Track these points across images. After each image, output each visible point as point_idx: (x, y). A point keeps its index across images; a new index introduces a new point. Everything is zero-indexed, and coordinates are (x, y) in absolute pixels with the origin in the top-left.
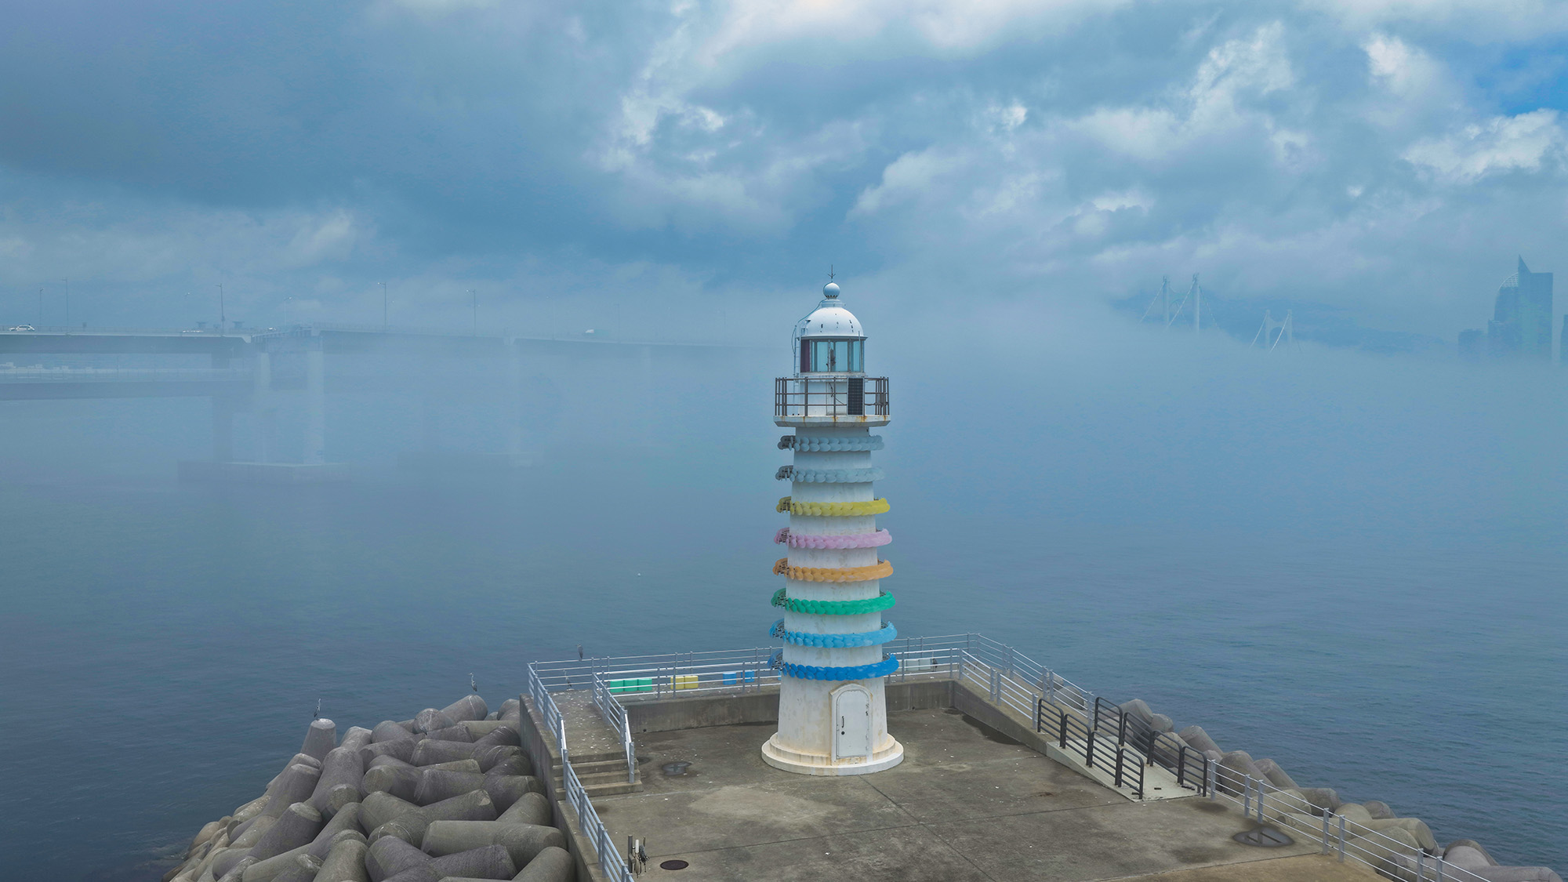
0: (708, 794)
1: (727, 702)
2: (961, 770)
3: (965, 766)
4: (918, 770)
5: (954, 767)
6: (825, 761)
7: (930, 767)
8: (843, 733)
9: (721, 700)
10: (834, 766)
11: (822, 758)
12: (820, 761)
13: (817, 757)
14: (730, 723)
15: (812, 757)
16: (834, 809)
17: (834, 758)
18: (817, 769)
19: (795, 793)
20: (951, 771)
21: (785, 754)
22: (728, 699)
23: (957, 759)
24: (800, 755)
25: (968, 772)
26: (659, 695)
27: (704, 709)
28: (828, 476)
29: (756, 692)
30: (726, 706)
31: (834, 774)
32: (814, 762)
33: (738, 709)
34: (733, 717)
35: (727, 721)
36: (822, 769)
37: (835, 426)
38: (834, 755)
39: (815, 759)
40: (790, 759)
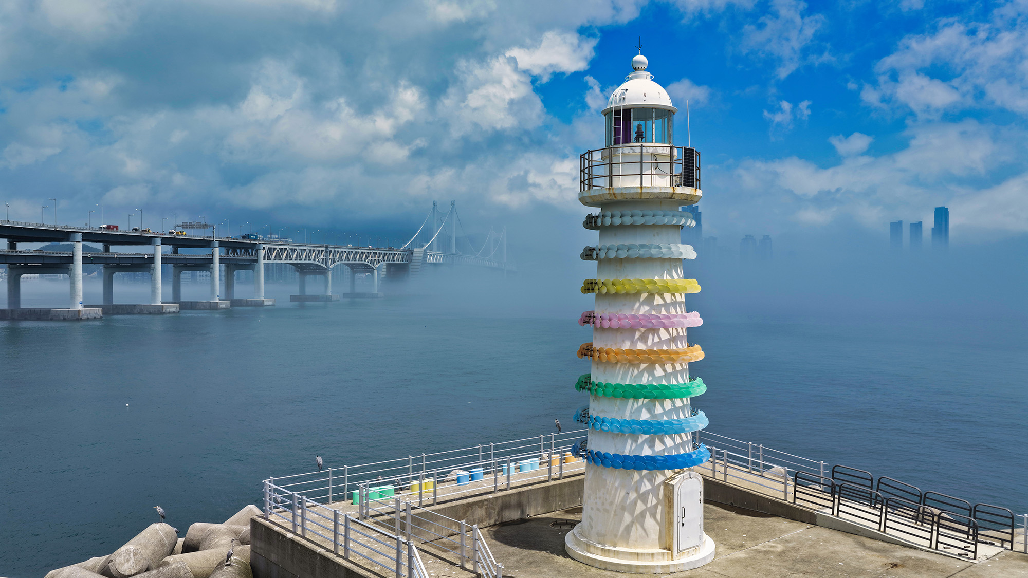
1: (485, 503)
3: (772, 544)
6: (666, 556)
8: (683, 525)
9: (480, 501)
10: (676, 562)
11: (663, 554)
12: (660, 557)
13: (658, 554)
14: (487, 525)
15: (653, 554)
17: (675, 553)
18: (663, 567)
21: (616, 554)
22: (486, 500)
23: (753, 538)
24: (638, 554)
26: (420, 502)
27: (465, 513)
28: (662, 250)
29: (506, 490)
30: (484, 507)
31: (679, 570)
32: (655, 559)
33: (495, 509)
34: (490, 519)
35: (484, 523)
36: (668, 566)
37: (671, 198)
38: (675, 549)
39: (655, 556)
40: (622, 558)
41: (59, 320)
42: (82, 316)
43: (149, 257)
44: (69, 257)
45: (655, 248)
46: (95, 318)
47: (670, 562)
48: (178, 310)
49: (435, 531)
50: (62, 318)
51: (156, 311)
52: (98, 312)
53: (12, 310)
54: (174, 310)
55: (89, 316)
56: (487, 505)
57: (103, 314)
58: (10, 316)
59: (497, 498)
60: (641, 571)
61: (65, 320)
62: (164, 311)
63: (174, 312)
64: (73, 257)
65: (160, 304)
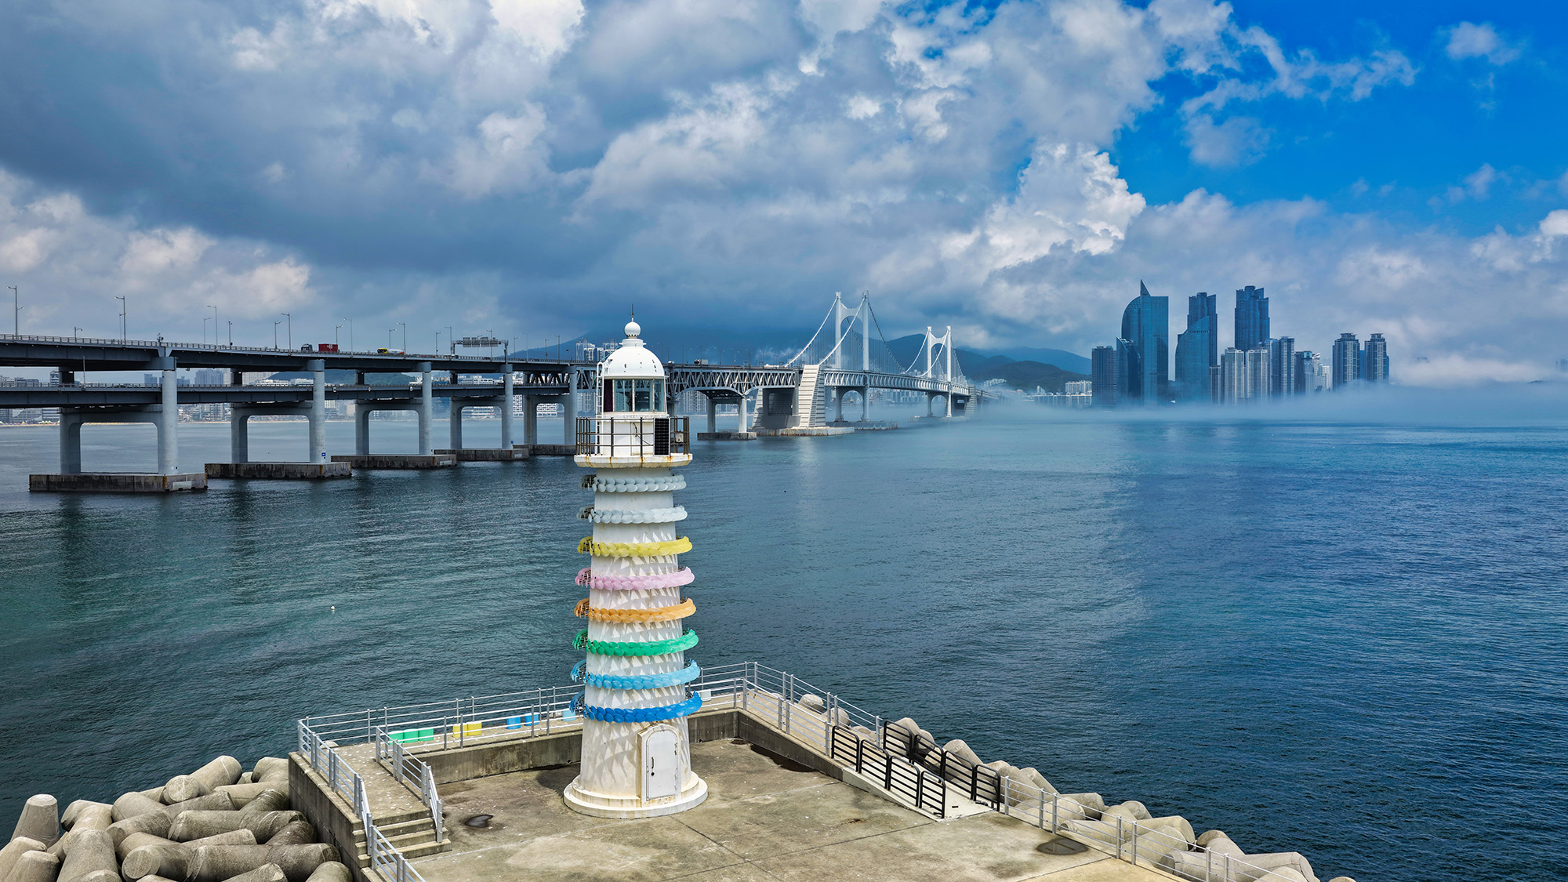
0: (522, 847)
1: (517, 748)
2: (767, 803)
3: (769, 797)
4: (724, 805)
5: (759, 799)
6: (635, 803)
7: (736, 801)
8: (653, 774)
9: (511, 746)
10: (645, 808)
11: (632, 800)
12: (629, 804)
13: (627, 800)
14: (520, 769)
15: (622, 800)
16: (657, 853)
17: (644, 800)
18: (628, 812)
19: (611, 839)
20: (758, 804)
21: (592, 798)
22: (517, 745)
23: (759, 791)
24: (610, 799)
25: (774, 804)
26: (445, 745)
27: (493, 757)
28: (634, 517)
29: (546, 735)
30: (515, 752)
31: (644, 816)
32: (624, 805)
33: (528, 754)
34: (522, 764)
35: (517, 767)
36: (633, 812)
37: (641, 467)
38: (644, 797)
39: (624, 802)
40: (597, 803)
41: (296, 479)
42: (325, 473)
43: (415, 388)
44: (308, 392)
45: (627, 514)
46: (342, 475)
47: (639, 809)
48: (455, 462)
49: (459, 772)
50: (299, 476)
51: (425, 464)
52: (347, 466)
53: (236, 465)
54: (449, 462)
55: (334, 474)
56: (519, 749)
57: (352, 468)
58: (234, 472)
59: (531, 743)
60: (609, 815)
61: (303, 478)
62: (436, 464)
63: (449, 466)
64: (312, 392)
65: (431, 454)
